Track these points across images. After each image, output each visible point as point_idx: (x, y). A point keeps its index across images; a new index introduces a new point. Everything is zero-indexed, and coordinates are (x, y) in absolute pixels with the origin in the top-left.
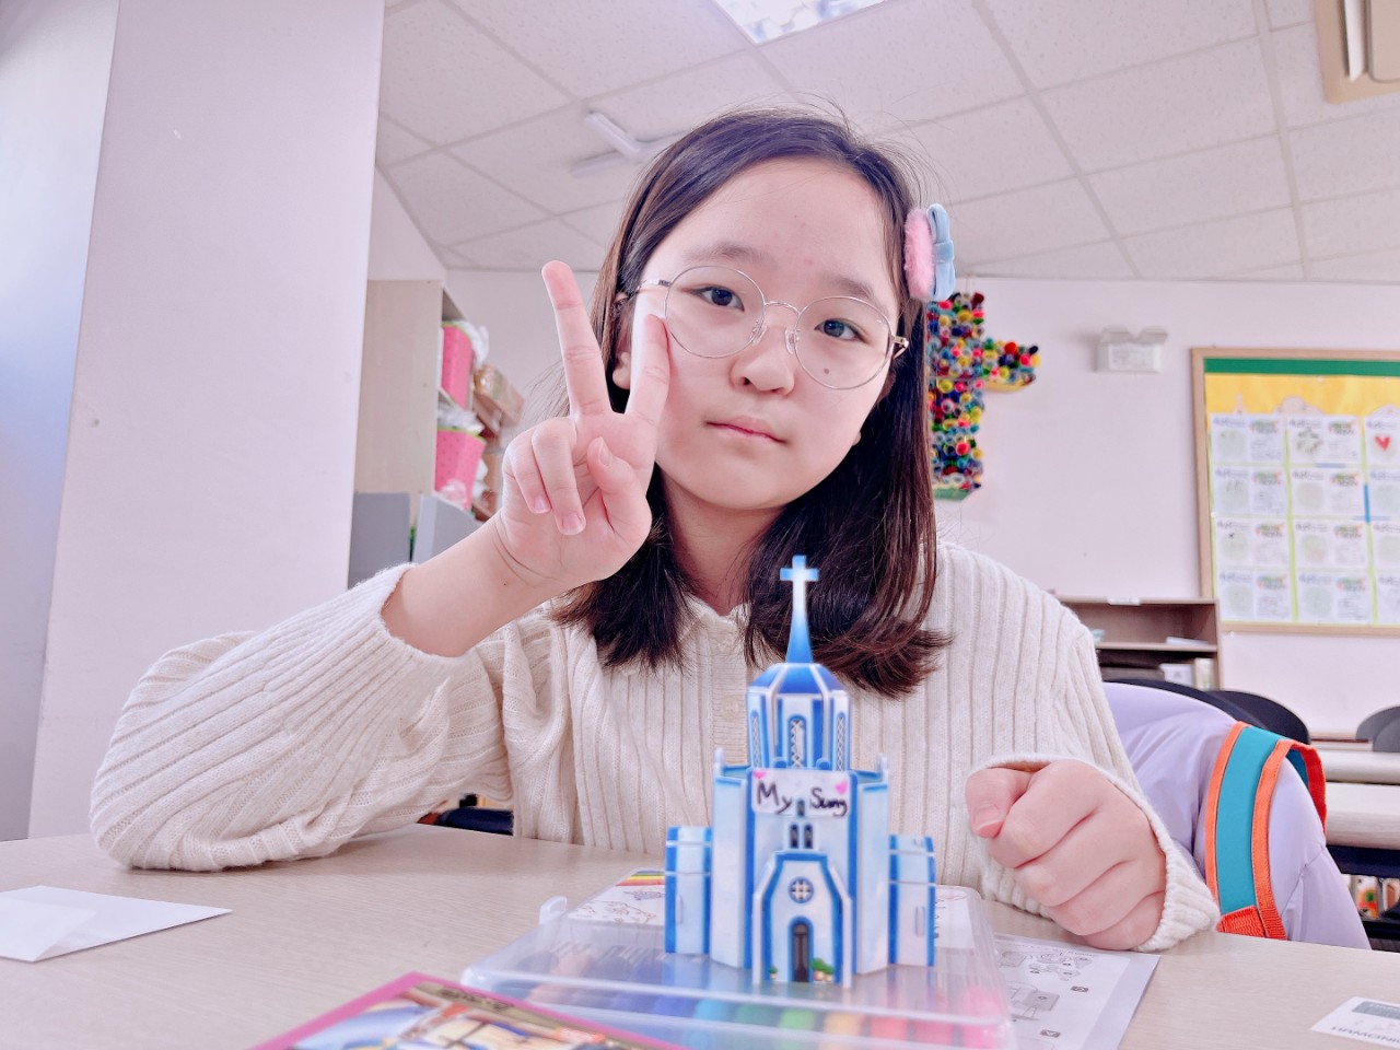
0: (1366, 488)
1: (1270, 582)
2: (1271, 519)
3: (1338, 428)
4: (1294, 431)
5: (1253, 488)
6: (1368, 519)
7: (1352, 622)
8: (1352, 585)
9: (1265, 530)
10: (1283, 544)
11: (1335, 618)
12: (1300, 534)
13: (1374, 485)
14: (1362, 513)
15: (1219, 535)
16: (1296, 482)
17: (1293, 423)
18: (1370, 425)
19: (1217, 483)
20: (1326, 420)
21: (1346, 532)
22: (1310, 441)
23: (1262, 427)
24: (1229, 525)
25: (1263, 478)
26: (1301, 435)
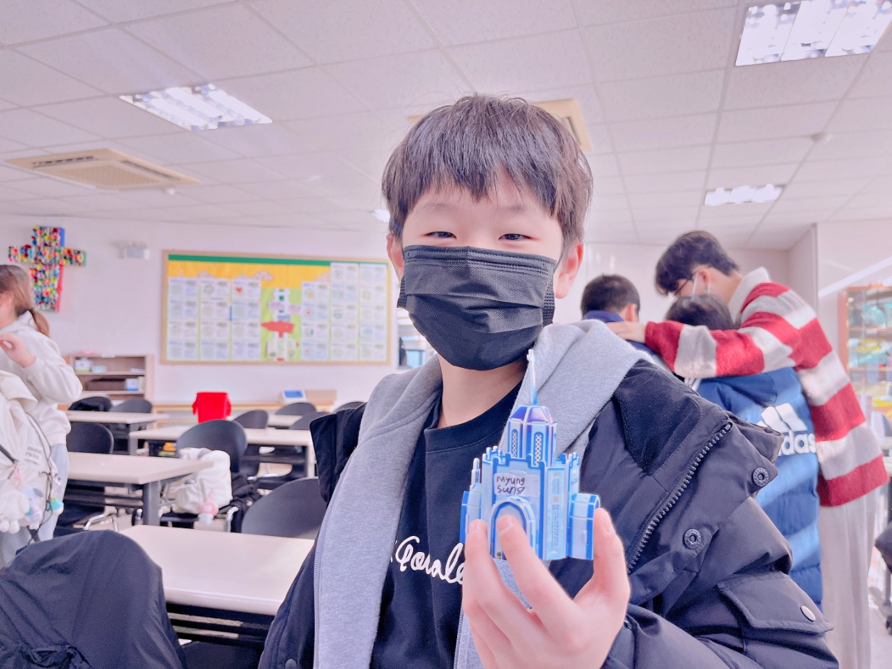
0: (231, 309)
1: (189, 345)
2: (191, 320)
3: (221, 284)
4: (203, 285)
5: (185, 308)
6: (231, 319)
7: (221, 360)
8: (222, 345)
9: (189, 324)
10: (196, 330)
11: (215, 359)
12: (203, 327)
13: (234, 306)
14: (228, 317)
15: (169, 326)
16: (203, 306)
17: (204, 282)
18: (235, 283)
19: (170, 305)
20: (216, 281)
21: (221, 325)
22: (209, 289)
23: (191, 283)
24: (175, 323)
25: (190, 304)
26: (207, 287)
